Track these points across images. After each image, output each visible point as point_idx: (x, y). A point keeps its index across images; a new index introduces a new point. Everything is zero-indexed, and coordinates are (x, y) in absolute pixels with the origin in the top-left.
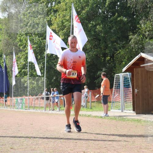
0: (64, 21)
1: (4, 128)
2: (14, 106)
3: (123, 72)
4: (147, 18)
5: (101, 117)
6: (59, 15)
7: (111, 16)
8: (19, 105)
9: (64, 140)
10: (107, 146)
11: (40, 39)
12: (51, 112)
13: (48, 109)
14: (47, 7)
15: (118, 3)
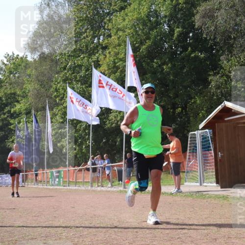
0: (116, 61)
1: (34, 215)
2: (48, 182)
3: (200, 128)
4: (231, 52)
5: (172, 194)
6: (110, 53)
7: (181, 52)
8: (55, 180)
9: (120, 230)
10: (181, 236)
11: (84, 86)
12: (99, 189)
13: (95, 185)
14: (93, 43)
15: (191, 35)
